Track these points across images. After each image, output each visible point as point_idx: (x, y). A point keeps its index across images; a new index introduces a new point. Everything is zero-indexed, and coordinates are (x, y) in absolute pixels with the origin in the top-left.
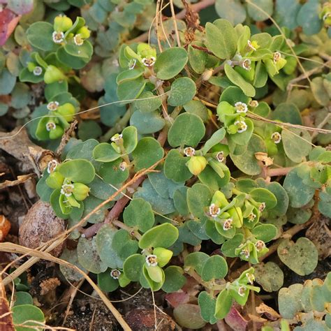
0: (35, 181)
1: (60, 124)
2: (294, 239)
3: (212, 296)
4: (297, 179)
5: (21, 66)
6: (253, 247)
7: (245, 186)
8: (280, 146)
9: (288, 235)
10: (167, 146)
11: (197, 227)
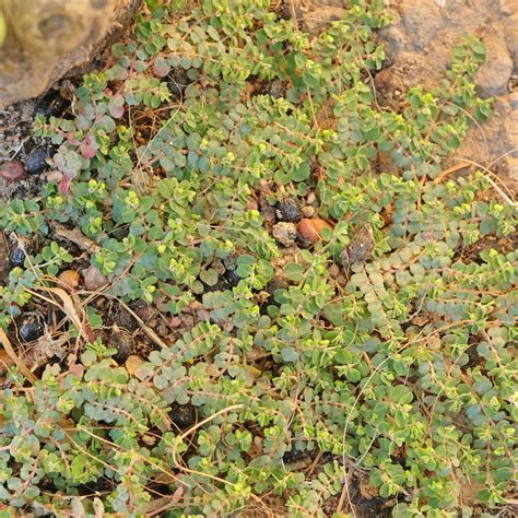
0: (89, 256)
1: (96, 228)
2: (207, 269)
3: (174, 302)
4: (206, 246)
5: (74, 201)
6: (189, 279)
7: (183, 251)
8: (197, 230)
9: (204, 268)
10: (147, 241)
11: (164, 274)
